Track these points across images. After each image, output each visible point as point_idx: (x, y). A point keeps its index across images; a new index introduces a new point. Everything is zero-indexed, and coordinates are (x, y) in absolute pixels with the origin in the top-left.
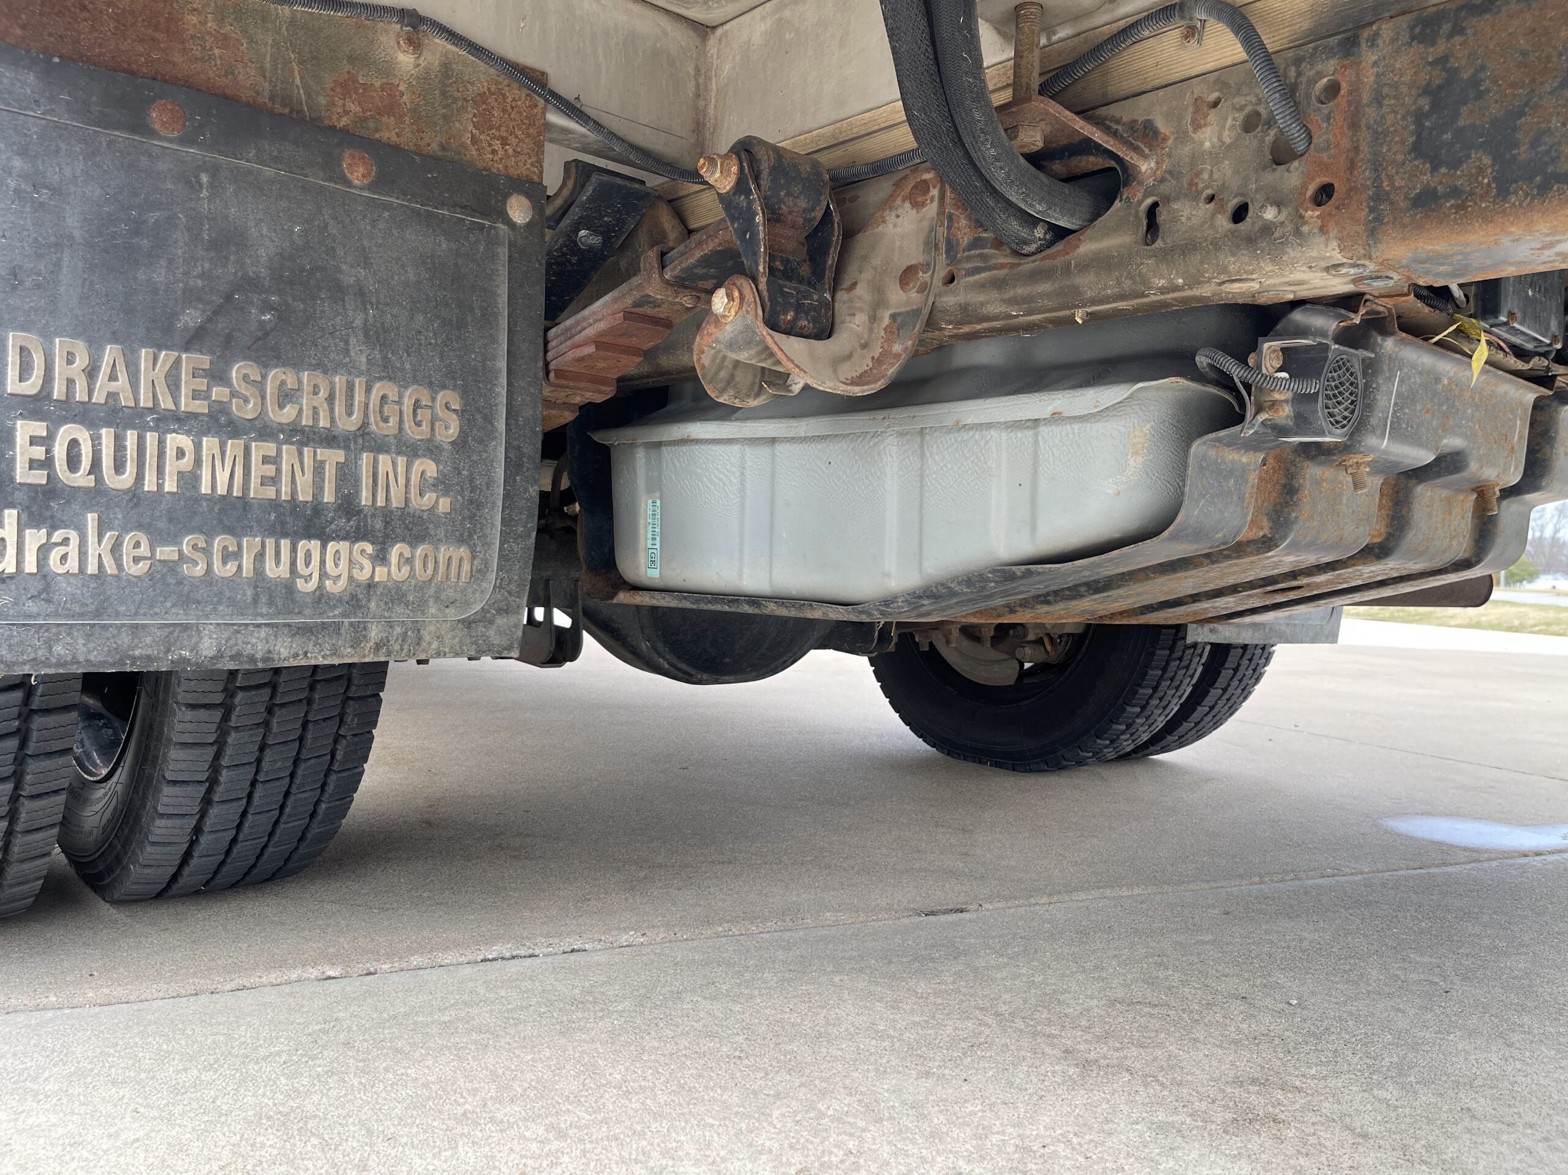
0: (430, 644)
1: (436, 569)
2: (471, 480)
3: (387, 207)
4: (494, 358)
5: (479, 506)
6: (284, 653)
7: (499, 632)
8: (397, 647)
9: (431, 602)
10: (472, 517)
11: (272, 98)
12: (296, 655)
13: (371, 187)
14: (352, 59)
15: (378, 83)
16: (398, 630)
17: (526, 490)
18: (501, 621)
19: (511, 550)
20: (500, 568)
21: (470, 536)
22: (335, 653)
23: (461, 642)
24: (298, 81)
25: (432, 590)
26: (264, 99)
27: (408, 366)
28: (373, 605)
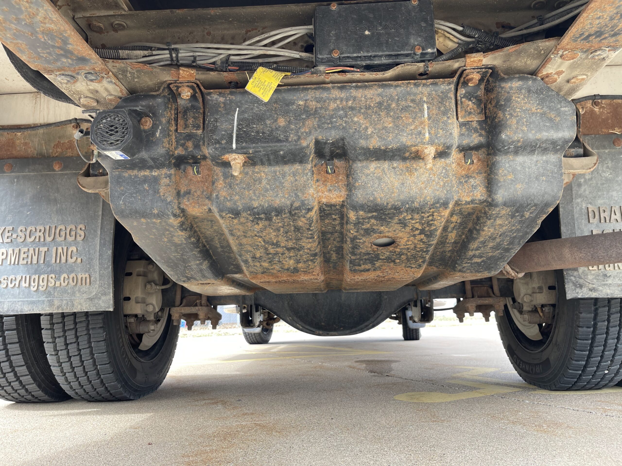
0: (77, 306)
1: (77, 281)
2: (89, 251)
3: (66, 174)
4: (98, 212)
5: (92, 260)
6: (26, 309)
7: (103, 302)
8: (65, 308)
9: (77, 293)
10: (89, 263)
11: (37, 155)
12: (30, 310)
13: (61, 171)
14: (60, 137)
15: (66, 141)
16: (65, 302)
17: (107, 252)
18: (103, 298)
19: (103, 273)
20: (100, 280)
21: (89, 270)
22: (43, 309)
23: (89, 305)
24: (44, 148)
25: (77, 288)
26: (35, 155)
27: (70, 219)
28: (56, 294)
